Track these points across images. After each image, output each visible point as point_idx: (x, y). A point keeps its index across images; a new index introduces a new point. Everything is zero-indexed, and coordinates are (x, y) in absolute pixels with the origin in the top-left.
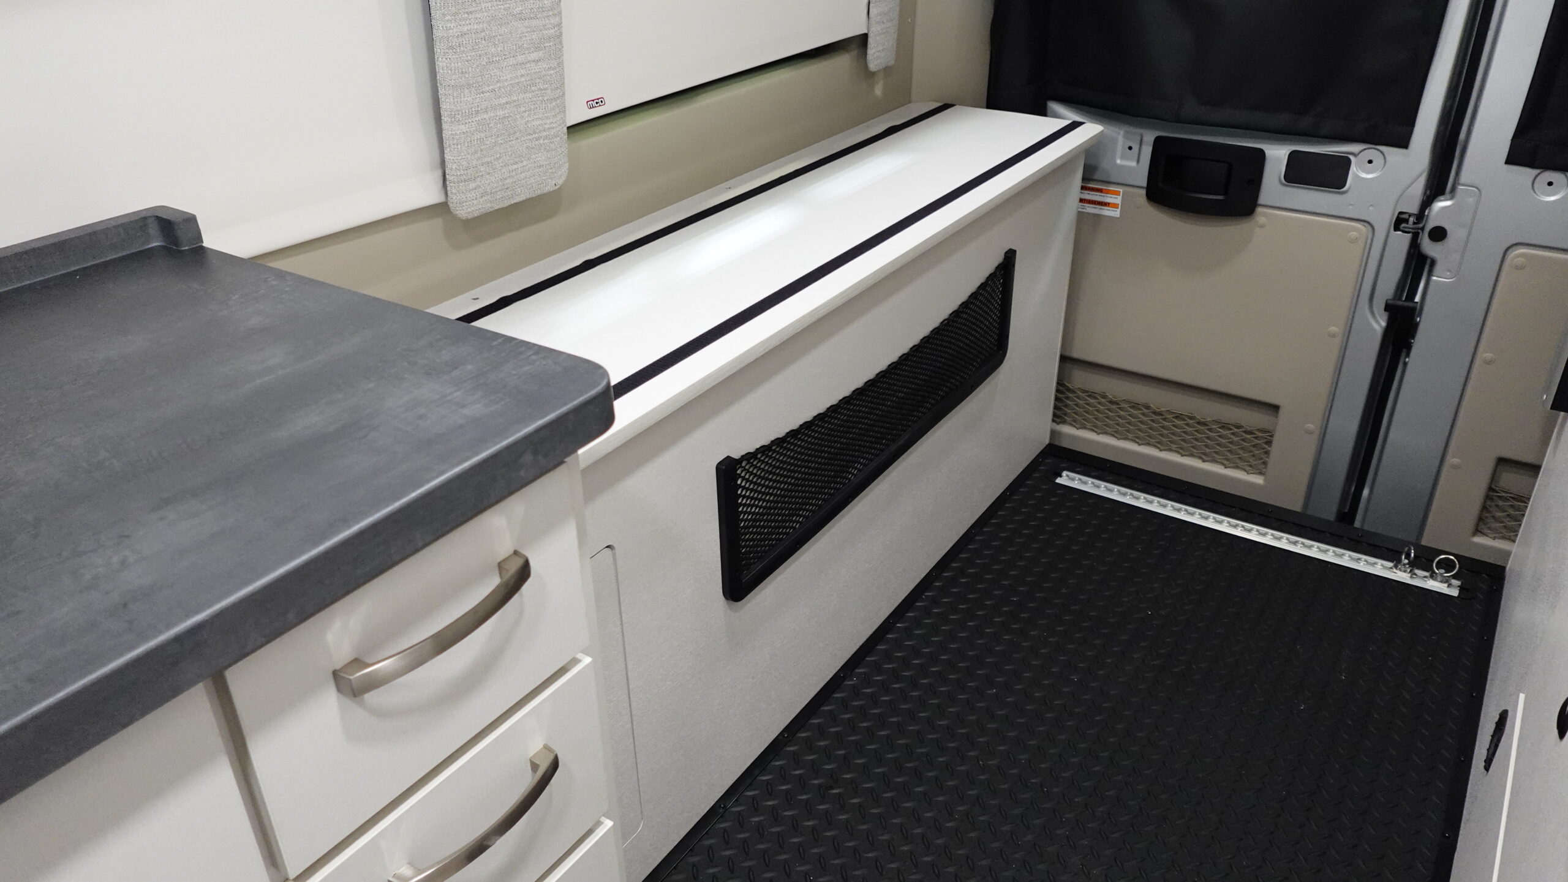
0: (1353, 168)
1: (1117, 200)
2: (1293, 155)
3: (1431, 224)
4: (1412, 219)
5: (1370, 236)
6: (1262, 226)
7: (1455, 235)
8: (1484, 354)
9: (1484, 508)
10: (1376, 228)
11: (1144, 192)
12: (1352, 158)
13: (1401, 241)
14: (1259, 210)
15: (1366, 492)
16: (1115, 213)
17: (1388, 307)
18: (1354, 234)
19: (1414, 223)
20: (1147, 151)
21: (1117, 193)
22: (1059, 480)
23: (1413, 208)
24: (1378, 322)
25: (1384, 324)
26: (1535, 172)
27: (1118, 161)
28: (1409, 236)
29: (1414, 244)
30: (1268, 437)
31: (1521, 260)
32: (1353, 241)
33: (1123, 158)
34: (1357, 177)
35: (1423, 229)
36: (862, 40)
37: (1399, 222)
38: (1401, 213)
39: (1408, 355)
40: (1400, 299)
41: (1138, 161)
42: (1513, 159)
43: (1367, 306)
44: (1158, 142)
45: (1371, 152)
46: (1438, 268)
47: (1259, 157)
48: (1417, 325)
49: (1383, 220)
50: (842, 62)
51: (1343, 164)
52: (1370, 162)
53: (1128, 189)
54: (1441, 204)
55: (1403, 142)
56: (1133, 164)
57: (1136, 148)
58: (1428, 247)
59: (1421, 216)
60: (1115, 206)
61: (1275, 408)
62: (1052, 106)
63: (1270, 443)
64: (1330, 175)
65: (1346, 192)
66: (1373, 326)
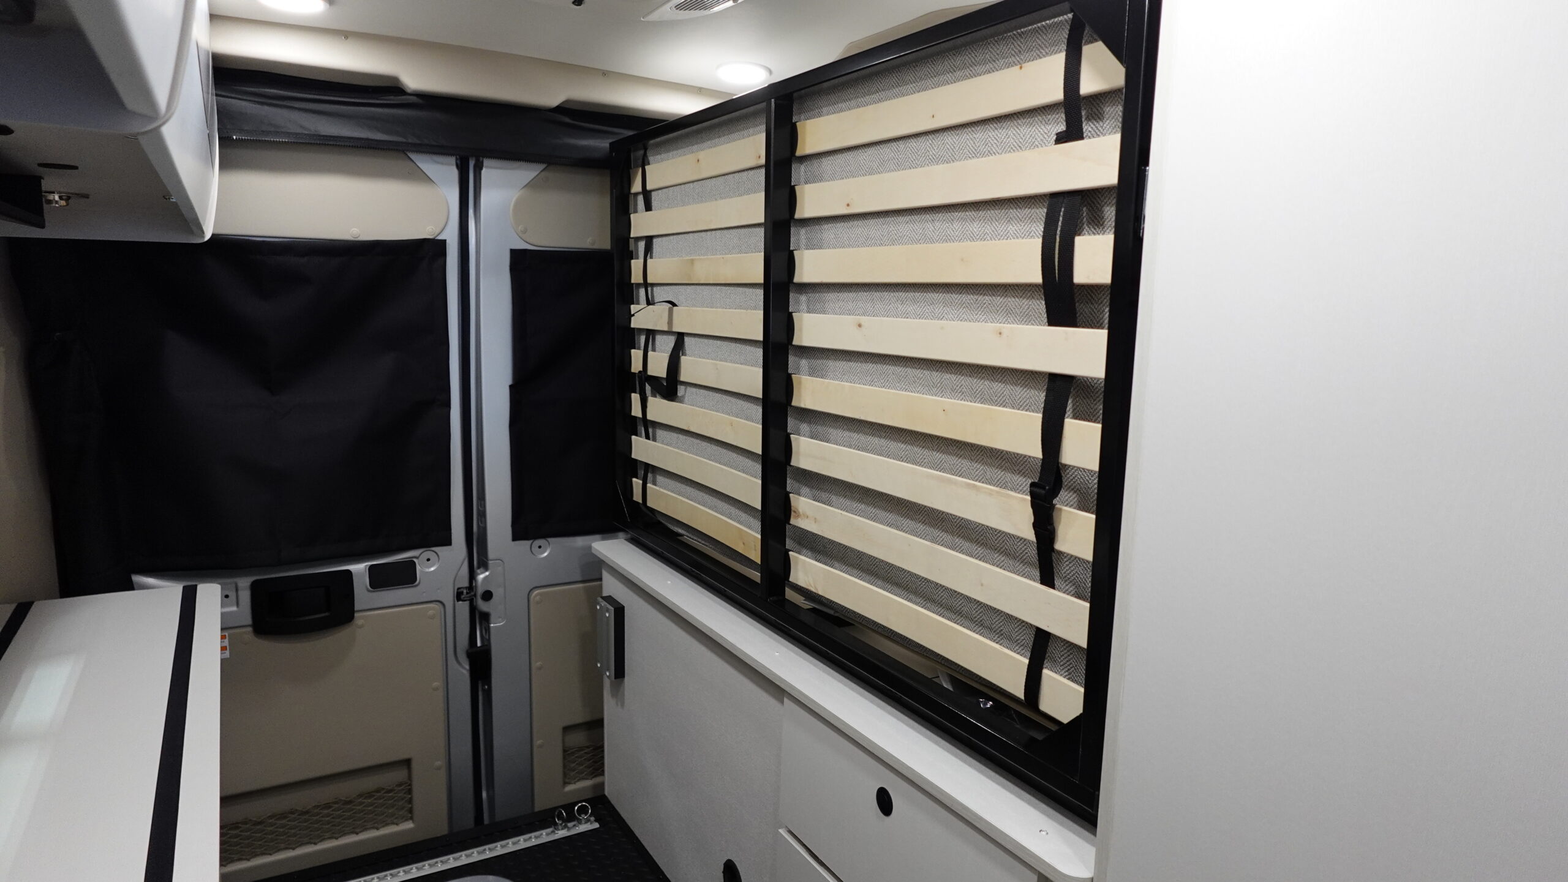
0: (418, 568)
1: (226, 642)
2: (372, 568)
3: (480, 591)
4: (465, 591)
5: (442, 610)
6: (361, 627)
7: (497, 593)
8: (536, 664)
9: (565, 766)
10: (445, 603)
11: (250, 629)
12: (415, 560)
13: (464, 607)
14: (356, 615)
15: (484, 795)
16: (227, 654)
17: (468, 655)
18: (431, 612)
19: (467, 593)
20: (245, 596)
21: (225, 637)
23: (466, 584)
24: (465, 669)
25: (468, 667)
26: (531, 541)
28: (467, 603)
29: (473, 609)
30: (407, 788)
31: (538, 598)
32: (432, 617)
33: (222, 606)
34: (422, 572)
35: (475, 595)
37: (459, 596)
38: (458, 589)
40: (472, 647)
41: (239, 605)
42: (516, 537)
43: (454, 660)
44: (255, 587)
45: (428, 554)
46: (492, 618)
47: (346, 576)
48: (489, 660)
49: (448, 597)
51: (410, 565)
52: (428, 560)
53: (231, 631)
54: (481, 576)
55: (447, 541)
56: (234, 609)
57: (232, 595)
58: (483, 606)
59: (471, 587)
60: (225, 648)
61: (407, 763)
62: (137, 579)
63: (410, 791)
64: (405, 575)
65: (419, 583)
66: (462, 672)
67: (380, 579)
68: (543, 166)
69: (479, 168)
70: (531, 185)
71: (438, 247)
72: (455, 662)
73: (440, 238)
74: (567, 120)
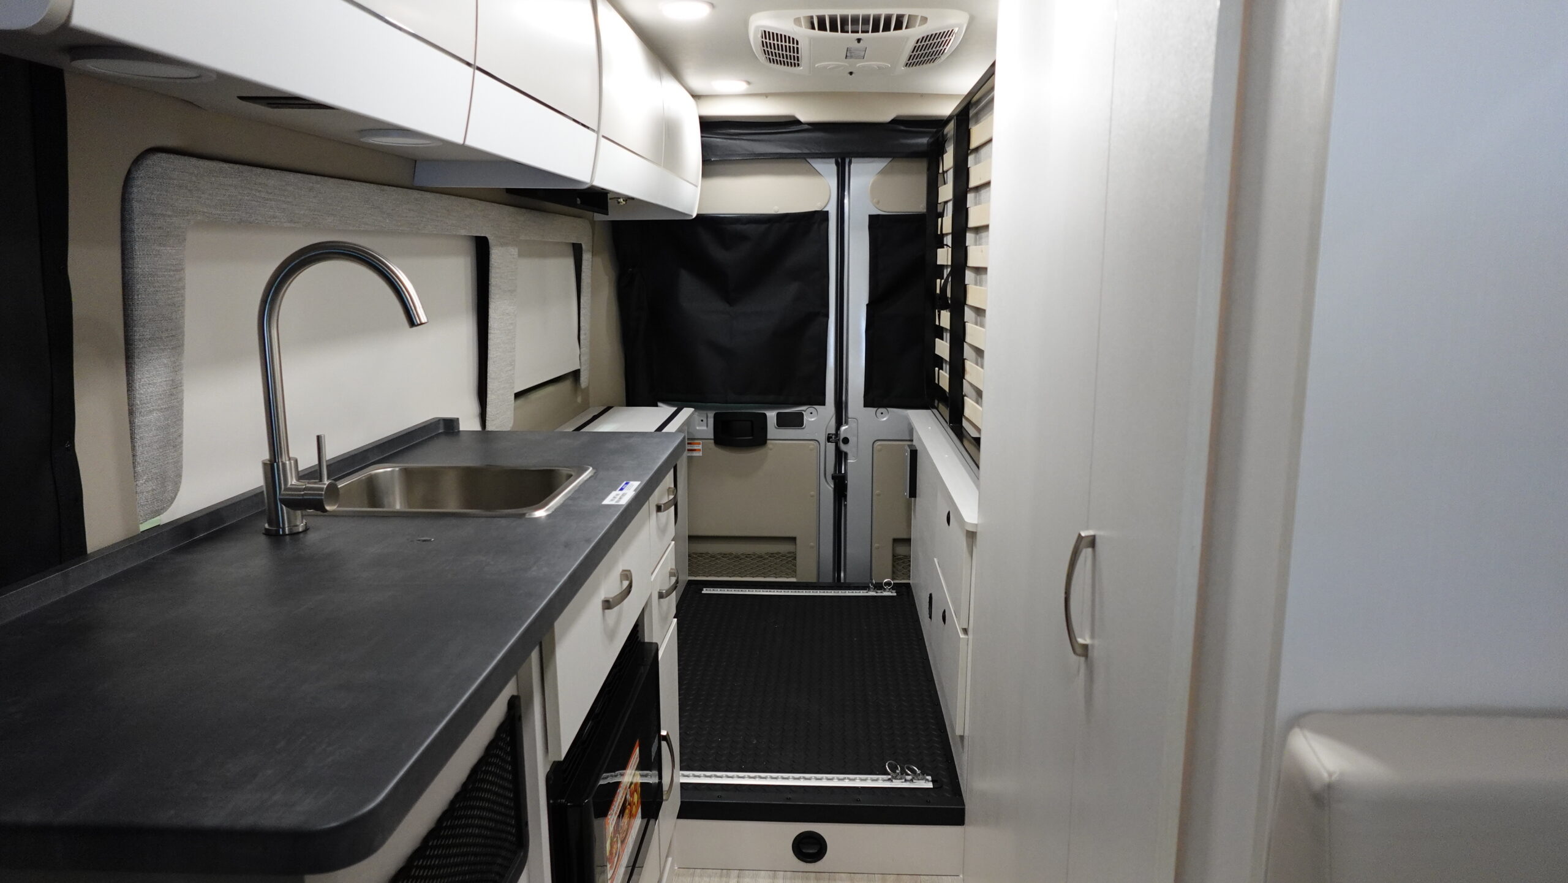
0: (805, 417)
1: (700, 447)
2: (778, 414)
3: (842, 437)
4: (833, 437)
5: (819, 446)
6: (771, 449)
7: (852, 440)
8: (876, 492)
9: (893, 566)
10: (820, 442)
11: (712, 441)
12: (803, 412)
13: (831, 447)
14: (768, 442)
15: (842, 575)
16: (700, 454)
17: (833, 477)
18: (812, 447)
19: (835, 438)
20: (711, 421)
21: (699, 444)
22: (703, 592)
23: (833, 432)
24: (831, 486)
25: (833, 486)
26: (876, 409)
27: (698, 428)
28: (834, 444)
29: (837, 447)
30: (793, 553)
31: (879, 447)
32: (811, 450)
33: (699, 425)
34: (807, 420)
35: (839, 440)
36: (576, 374)
37: (829, 438)
38: (829, 434)
39: (846, 500)
40: (836, 473)
41: (707, 426)
42: (865, 406)
43: (824, 481)
44: (716, 417)
45: (811, 409)
46: (849, 456)
47: (765, 415)
48: (846, 485)
49: (822, 439)
50: (567, 385)
51: (800, 416)
52: (811, 413)
53: (704, 441)
54: (843, 428)
55: (823, 403)
56: (705, 428)
57: (705, 420)
58: (843, 447)
59: (837, 434)
60: (699, 450)
61: (793, 540)
62: (659, 404)
63: (795, 558)
64: (796, 421)
65: (803, 428)
66: (828, 488)
67: (784, 421)
68: (890, 159)
69: (850, 163)
70: (882, 172)
71: (823, 216)
72: (826, 483)
73: (825, 209)
74: (902, 128)
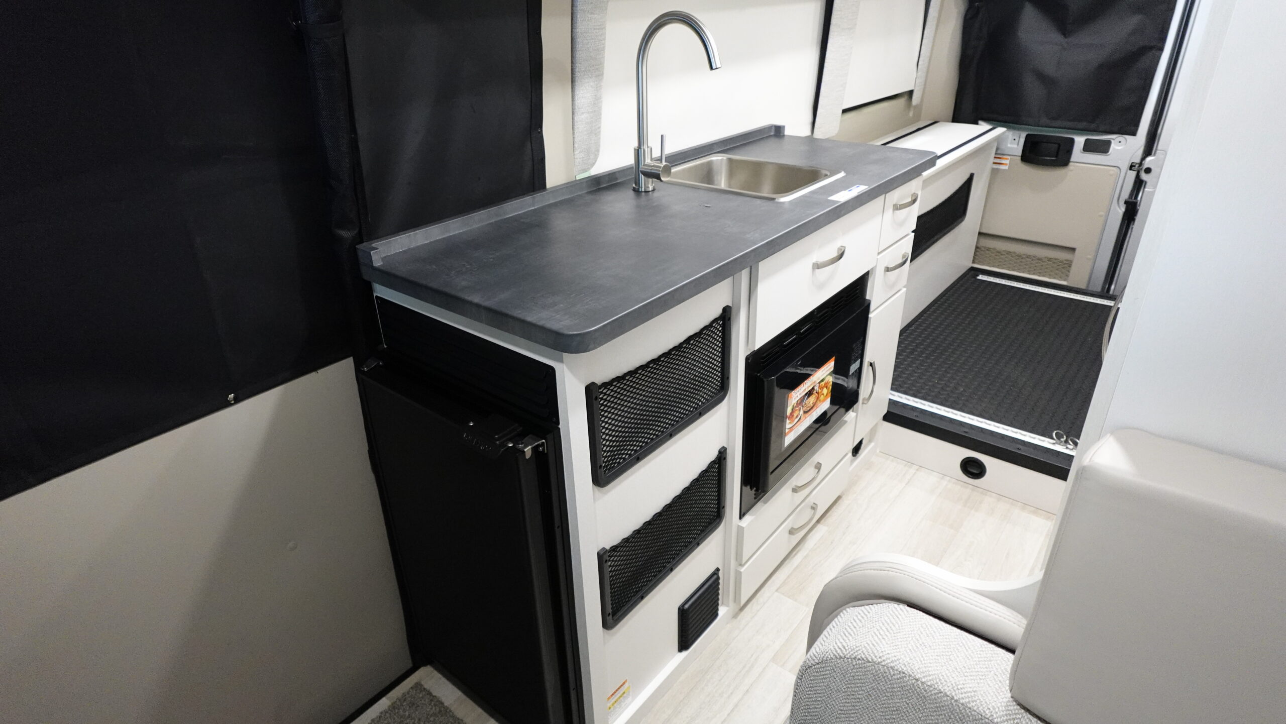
0: (1112, 145)
1: (1007, 162)
2: (1087, 140)
3: (1145, 167)
4: (1137, 166)
5: (1119, 173)
6: (1071, 171)
7: (1154, 171)
10: (1121, 168)
11: (1020, 158)
12: (1111, 140)
13: (1133, 174)
14: (1071, 164)
15: (1112, 287)
16: (1006, 167)
17: (1126, 202)
18: (1112, 172)
20: (1022, 141)
21: (1006, 159)
23: (1138, 160)
25: (1123, 210)
27: (1009, 145)
28: (1136, 172)
29: (1138, 176)
30: (1069, 262)
32: (1112, 175)
33: (1011, 143)
34: (1114, 149)
35: (1142, 169)
36: (910, 94)
37: (1131, 167)
38: (1132, 163)
39: (1133, 224)
40: (1131, 199)
41: (1018, 144)
43: (1116, 204)
44: (1028, 137)
45: (1121, 138)
46: (1147, 185)
47: (1072, 141)
48: (1138, 210)
49: (1126, 165)
50: (902, 101)
51: (1108, 143)
52: (1120, 142)
53: (1012, 157)
54: (1149, 159)
55: (1134, 133)
56: (1015, 146)
57: (1017, 140)
58: (1144, 176)
59: (1141, 164)
60: (1006, 164)
61: (1073, 250)
62: (980, 122)
63: (1070, 266)
64: (1103, 148)
65: (1109, 155)
66: (1121, 210)
67: (1089, 147)
72: (1118, 207)
